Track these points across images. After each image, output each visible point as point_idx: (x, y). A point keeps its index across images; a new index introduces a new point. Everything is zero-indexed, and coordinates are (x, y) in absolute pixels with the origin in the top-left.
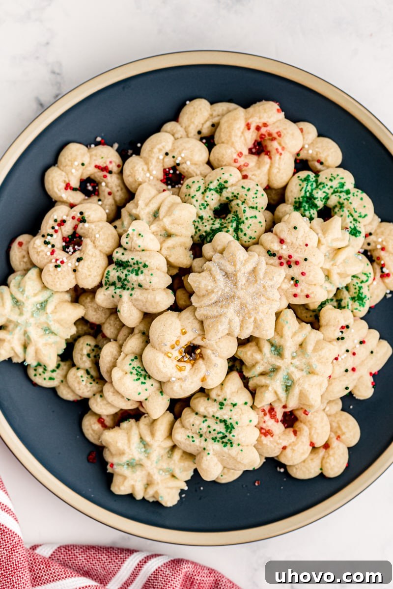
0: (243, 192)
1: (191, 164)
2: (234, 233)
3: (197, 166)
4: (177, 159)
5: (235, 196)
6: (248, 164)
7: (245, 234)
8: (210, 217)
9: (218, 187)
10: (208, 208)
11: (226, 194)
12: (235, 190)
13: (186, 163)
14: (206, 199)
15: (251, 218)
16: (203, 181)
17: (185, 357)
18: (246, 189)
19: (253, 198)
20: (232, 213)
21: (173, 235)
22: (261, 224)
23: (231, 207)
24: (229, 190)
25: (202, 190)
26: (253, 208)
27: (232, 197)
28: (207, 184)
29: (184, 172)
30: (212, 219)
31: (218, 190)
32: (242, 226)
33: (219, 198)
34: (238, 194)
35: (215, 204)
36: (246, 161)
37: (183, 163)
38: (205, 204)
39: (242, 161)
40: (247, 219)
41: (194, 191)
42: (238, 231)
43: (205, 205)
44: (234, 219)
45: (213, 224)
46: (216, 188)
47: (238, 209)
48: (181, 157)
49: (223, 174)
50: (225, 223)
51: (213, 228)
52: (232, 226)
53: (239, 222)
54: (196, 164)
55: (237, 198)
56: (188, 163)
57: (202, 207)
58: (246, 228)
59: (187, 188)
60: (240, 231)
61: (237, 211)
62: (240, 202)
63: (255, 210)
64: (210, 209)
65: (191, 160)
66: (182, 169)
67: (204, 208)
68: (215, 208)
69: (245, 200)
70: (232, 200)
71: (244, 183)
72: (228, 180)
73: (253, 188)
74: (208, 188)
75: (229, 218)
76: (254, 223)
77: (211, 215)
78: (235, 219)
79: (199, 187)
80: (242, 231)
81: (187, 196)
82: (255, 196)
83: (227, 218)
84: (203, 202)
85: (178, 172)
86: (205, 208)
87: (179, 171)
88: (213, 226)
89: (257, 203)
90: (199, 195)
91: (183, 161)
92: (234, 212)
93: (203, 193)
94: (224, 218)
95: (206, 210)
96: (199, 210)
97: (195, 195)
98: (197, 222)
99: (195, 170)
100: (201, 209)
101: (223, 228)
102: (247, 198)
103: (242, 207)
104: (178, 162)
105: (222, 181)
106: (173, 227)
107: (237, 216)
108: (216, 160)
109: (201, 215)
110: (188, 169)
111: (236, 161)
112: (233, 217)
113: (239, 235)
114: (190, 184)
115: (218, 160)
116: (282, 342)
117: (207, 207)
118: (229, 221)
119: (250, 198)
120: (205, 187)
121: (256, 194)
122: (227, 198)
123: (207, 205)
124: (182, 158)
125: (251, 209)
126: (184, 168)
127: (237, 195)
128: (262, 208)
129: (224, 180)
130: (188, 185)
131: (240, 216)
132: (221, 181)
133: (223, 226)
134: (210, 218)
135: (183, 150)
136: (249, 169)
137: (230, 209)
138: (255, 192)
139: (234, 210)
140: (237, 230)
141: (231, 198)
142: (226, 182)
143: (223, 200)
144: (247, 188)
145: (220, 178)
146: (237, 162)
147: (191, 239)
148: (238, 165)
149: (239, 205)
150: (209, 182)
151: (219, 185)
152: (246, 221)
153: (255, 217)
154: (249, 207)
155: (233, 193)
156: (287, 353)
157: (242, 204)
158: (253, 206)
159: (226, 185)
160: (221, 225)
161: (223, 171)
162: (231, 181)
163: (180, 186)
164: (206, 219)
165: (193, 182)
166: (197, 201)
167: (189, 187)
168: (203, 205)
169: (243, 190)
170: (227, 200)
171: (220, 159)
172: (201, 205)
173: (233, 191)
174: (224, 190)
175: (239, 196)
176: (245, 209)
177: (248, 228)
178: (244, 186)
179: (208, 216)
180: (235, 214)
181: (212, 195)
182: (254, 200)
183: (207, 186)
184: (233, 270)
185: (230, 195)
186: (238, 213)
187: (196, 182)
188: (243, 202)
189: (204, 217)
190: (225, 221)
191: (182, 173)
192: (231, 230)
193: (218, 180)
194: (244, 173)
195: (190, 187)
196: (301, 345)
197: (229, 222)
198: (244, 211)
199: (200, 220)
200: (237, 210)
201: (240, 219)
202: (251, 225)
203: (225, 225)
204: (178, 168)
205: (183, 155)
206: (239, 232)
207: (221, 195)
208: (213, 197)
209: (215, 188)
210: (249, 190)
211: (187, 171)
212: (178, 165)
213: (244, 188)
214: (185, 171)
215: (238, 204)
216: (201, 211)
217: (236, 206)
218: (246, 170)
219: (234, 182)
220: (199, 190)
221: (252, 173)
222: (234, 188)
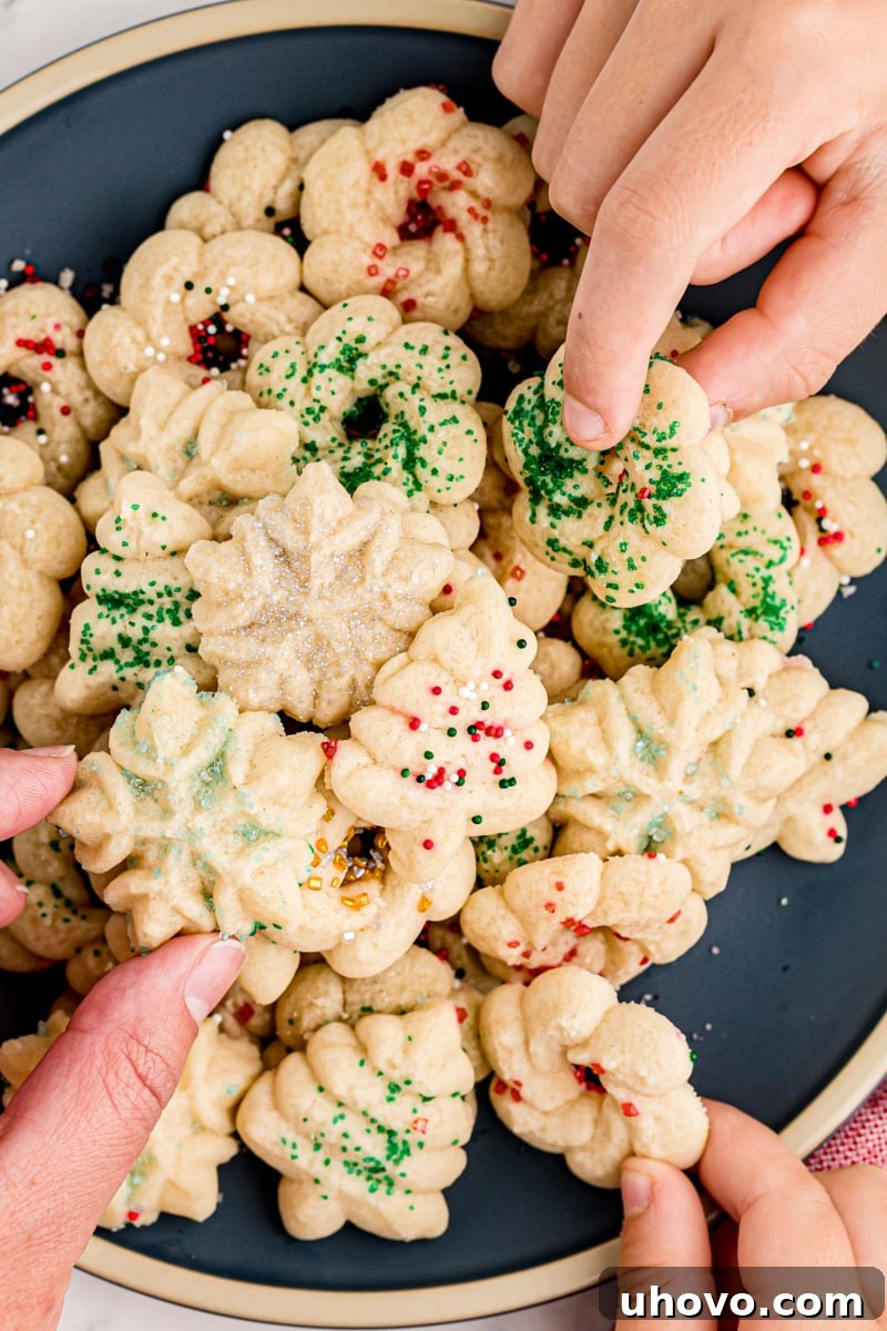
0: (409, 361)
1: (259, 300)
2: (406, 474)
3: (277, 303)
4: (218, 294)
5: (391, 374)
6: (408, 270)
7: (435, 472)
8: (334, 440)
9: (342, 357)
10: (324, 417)
11: (367, 370)
12: (389, 356)
13: (244, 300)
14: (315, 394)
15: (442, 424)
16: (300, 349)
17: (355, 868)
18: (416, 351)
19: (440, 370)
20: (392, 419)
21: (243, 497)
22: (473, 437)
23: (387, 405)
24: (372, 358)
25: (301, 372)
26: (442, 396)
27: (384, 377)
28: (311, 353)
29: (244, 325)
30: (341, 445)
31: (345, 364)
32: (421, 452)
33: (350, 386)
34: (398, 366)
35: (343, 404)
36: (400, 263)
37: (237, 302)
38: (316, 407)
39: (388, 268)
40: (432, 429)
41: (279, 377)
42: (413, 467)
43: (315, 413)
44: (398, 434)
45: (345, 459)
46: (338, 360)
47: (405, 407)
48: (229, 287)
49: (350, 319)
50: (378, 450)
51: (346, 470)
52: (395, 457)
53: (412, 440)
54: (271, 298)
55: (398, 378)
56: (250, 298)
57: (309, 418)
58: (435, 452)
59: (261, 374)
60: (418, 465)
61: (402, 413)
62: (407, 389)
63: (450, 400)
64: (332, 419)
65: (256, 293)
66: (235, 319)
67: (315, 419)
68: (344, 414)
69: (419, 378)
70: (387, 385)
71: (408, 333)
72: (365, 335)
73: (436, 342)
74: (315, 365)
75: (385, 435)
76: (453, 437)
77: (335, 435)
78: (403, 434)
79: (293, 366)
80: (424, 464)
81: (266, 396)
82: (443, 364)
83: (381, 435)
84: (309, 404)
85: (229, 328)
86: (317, 419)
87: (233, 324)
88: (346, 463)
89: (451, 383)
90: (295, 387)
91: (236, 296)
92: (397, 417)
93: (304, 380)
94: (374, 437)
95: (321, 423)
96: (303, 426)
97: (285, 390)
98: (302, 461)
99: (273, 313)
100: (306, 424)
101: (373, 464)
102: (424, 373)
103: (415, 400)
104: (222, 301)
105: (349, 340)
107: (405, 425)
108: (323, 279)
109: (308, 441)
110: (253, 314)
111: (373, 271)
112: (395, 431)
113: (419, 477)
114: (268, 361)
115: (327, 279)
117: (322, 415)
118: (387, 441)
119: (431, 374)
120: (309, 363)
121: (445, 357)
122: (372, 382)
123: (322, 409)
124: (232, 288)
125: (438, 399)
126: (242, 315)
127: (395, 370)
128: (470, 392)
129: (355, 336)
130: (261, 366)
131: (412, 424)
132: (346, 339)
133: (373, 460)
134: (336, 444)
135: (228, 266)
136: (412, 281)
137: (385, 409)
138: (442, 352)
139: (393, 411)
140: (410, 463)
141: (381, 382)
142: (360, 340)
143: (365, 390)
144: (418, 347)
145: (344, 332)
146: (376, 274)
149: (406, 396)
150: (315, 349)
151: (343, 353)
152: (430, 436)
153: (455, 420)
154: (434, 396)
155: (384, 367)
157: (413, 392)
158: (442, 391)
159: (362, 348)
160: (368, 456)
161: (347, 312)
162: (374, 334)
163: (242, 363)
164: (324, 449)
165: (275, 355)
166: (292, 403)
167: (265, 369)
168: (309, 411)
169: (409, 352)
170: (374, 388)
171: (331, 274)
172: (304, 412)
173: (383, 361)
174: (360, 362)
175: (400, 372)
176: (422, 404)
177: (440, 453)
178: (411, 344)
179: (329, 438)
180: (400, 421)
181: (330, 380)
182: (442, 374)
183: (313, 360)
184: (301, 544)
185: (378, 374)
186: (407, 417)
187: (282, 353)
188: (416, 386)
189: (317, 444)
190: (378, 446)
191: (241, 329)
192: (395, 466)
193: (339, 339)
194: (404, 297)
195: (267, 370)
197: (387, 447)
198: (422, 410)
199: (308, 454)
200: (402, 409)
201: (415, 432)
202: (445, 444)
203: (377, 456)
204: (226, 316)
205: (231, 281)
206: (419, 469)
207: (353, 378)
208: (333, 386)
209: (333, 360)
210: (424, 350)
211: (252, 322)
212: (225, 308)
213: (413, 348)
214: (246, 320)
215: (401, 395)
216: (307, 430)
217: (399, 399)
218: (405, 289)
219: (382, 337)
220: (292, 374)
221: (424, 289)
222: (385, 351)
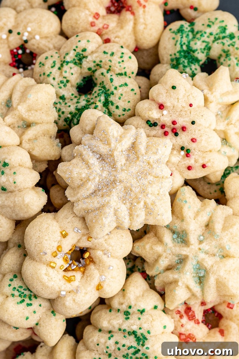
0: (105, 58)
1: (41, 38)
2: (104, 109)
3: (49, 39)
4: (23, 35)
5: (98, 65)
6: (108, 26)
7: (117, 107)
8: (72, 95)
9: (76, 58)
10: (69, 85)
11: (87, 64)
12: (97, 57)
13: (34, 38)
14: (64, 74)
15: (120, 86)
16: (57, 55)
17: (72, 265)
18: (109, 55)
19: (119, 63)
20: (98, 85)
21: (32, 123)
22: (134, 92)
23: (96, 79)
24: (89, 58)
25: (58, 65)
26: (121, 74)
27: (95, 66)
28: (62, 57)
29: (35, 50)
30: (76, 97)
31: (77, 61)
32: (111, 98)
33: (79, 71)
34: (101, 61)
35: (77, 79)
36: (106, 22)
37: (31, 39)
38: (65, 80)
39: (100, 23)
40: (116, 88)
41: (48, 68)
42: (108, 105)
43: (65, 83)
44: (101, 91)
45: (78, 102)
46: (74, 59)
47: (104, 80)
48: (28, 32)
49: (79, 41)
50: (92, 99)
51: (78, 107)
52: (100, 101)
53: (107, 94)
54: (46, 37)
55: (101, 67)
56: (37, 37)
57: (62, 85)
58: (117, 99)
59: (40, 67)
60: (110, 104)
61: (103, 82)
62: (104, 71)
63: (124, 76)
64: (72, 86)
65: (40, 34)
66: (30, 47)
67: (64, 86)
68: (77, 84)
69: (110, 66)
70: (96, 70)
71: (106, 47)
72: (86, 48)
73: (118, 51)
74: (64, 62)
75: (95, 92)
76: (126, 92)
77: (73, 93)
78: (103, 91)
79: (54, 62)
80: (112, 104)
81: (42, 76)
82: (120, 60)
83: (93, 92)
84: (61, 79)
85: (28, 51)
86: (65, 86)
87: (29, 49)
88: (78, 104)
89: (124, 68)
90: (55, 71)
91: (31, 36)
92: (100, 84)
93: (59, 69)
94: (90, 94)
95: (67, 87)
96: (59, 88)
97: (51, 73)
98: (58, 104)
99: (47, 44)
100: (60, 88)
101: (90, 105)
102: (112, 64)
103: (108, 76)
104: (25, 38)
105: (79, 50)
106: (30, 114)
107: (104, 87)
108: (70, 27)
109: (61, 95)
110: (38, 44)
111: (93, 24)
112: (99, 90)
113: (110, 110)
114: (43, 61)
115: (72, 27)
116: (185, 226)
117: (67, 84)
118: (96, 95)
119: (115, 64)
120: (61, 61)
121: (121, 57)
122: (89, 69)
123: (68, 81)
124: (29, 33)
125: (119, 76)
126: (34, 45)
127: (99, 63)
128: (133, 73)
129: (82, 48)
130: (40, 63)
131: (107, 87)
132: (78, 50)
133: (90, 103)
134: (73, 97)
135: (28, 23)
136: (110, 31)
137: (95, 81)
138: (120, 55)
139: (99, 81)
140: (106, 104)
141: (93, 69)
142: (84, 50)
143: (86, 73)
144: (110, 53)
145: (77, 47)
146: (94, 26)
147: (55, 125)
148: (96, 28)
149: (104, 74)
150: (64, 55)
151: (76, 56)
152: (115, 92)
153: (126, 84)
154: (117, 74)
155: (95, 62)
156: (193, 238)
157: (108, 72)
158: (120, 72)
159: (85, 54)
160: (88, 101)
161: (78, 39)
162: (90, 48)
163: (33, 66)
164: (68, 99)
165: (46, 58)
166: (54, 79)
167: (42, 64)
168: (62, 82)
169: (105, 55)
170: (90, 72)
171: (74, 25)
172: (59, 82)
173: (94, 59)
174: (84, 60)
175: (102, 64)
176: (112, 77)
177: (120, 99)
178: (107, 51)
179: (70, 94)
180: (102, 85)
181: (71, 68)
182: (120, 64)
183: (63, 60)
185: (92, 65)
186: (105, 84)
187: (49, 57)
188: (109, 70)
189: (65, 97)
190: (92, 96)
191: (33, 51)
192: (100, 104)
193: (75, 50)
194: (105, 37)
195: (43, 65)
196: (207, 226)
197: (96, 97)
198: (112, 80)
199: (61, 101)
200: (102, 80)
201: (108, 90)
202: (122, 95)
203: (92, 101)
204: (27, 45)
205: (29, 29)
206: (110, 106)
207: (81, 67)
208: (72, 71)
209: (72, 59)
210: (112, 54)
211: (38, 48)
212: (26, 42)
213: (107, 53)
214: (35, 47)
215: (102, 74)
216: (61, 90)
217: (101, 76)
218: (106, 33)
219: (94, 49)
220: (54, 66)
221: (115, 35)
222: (95, 55)
